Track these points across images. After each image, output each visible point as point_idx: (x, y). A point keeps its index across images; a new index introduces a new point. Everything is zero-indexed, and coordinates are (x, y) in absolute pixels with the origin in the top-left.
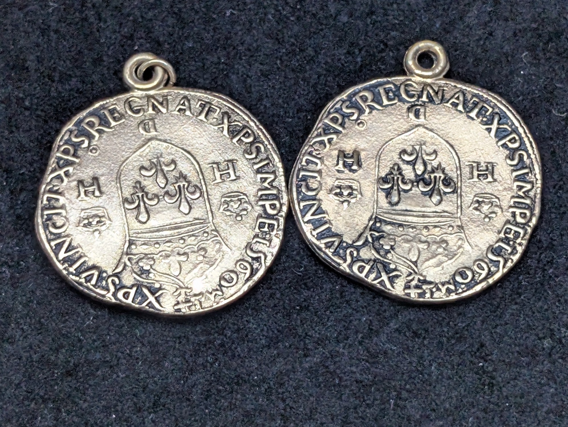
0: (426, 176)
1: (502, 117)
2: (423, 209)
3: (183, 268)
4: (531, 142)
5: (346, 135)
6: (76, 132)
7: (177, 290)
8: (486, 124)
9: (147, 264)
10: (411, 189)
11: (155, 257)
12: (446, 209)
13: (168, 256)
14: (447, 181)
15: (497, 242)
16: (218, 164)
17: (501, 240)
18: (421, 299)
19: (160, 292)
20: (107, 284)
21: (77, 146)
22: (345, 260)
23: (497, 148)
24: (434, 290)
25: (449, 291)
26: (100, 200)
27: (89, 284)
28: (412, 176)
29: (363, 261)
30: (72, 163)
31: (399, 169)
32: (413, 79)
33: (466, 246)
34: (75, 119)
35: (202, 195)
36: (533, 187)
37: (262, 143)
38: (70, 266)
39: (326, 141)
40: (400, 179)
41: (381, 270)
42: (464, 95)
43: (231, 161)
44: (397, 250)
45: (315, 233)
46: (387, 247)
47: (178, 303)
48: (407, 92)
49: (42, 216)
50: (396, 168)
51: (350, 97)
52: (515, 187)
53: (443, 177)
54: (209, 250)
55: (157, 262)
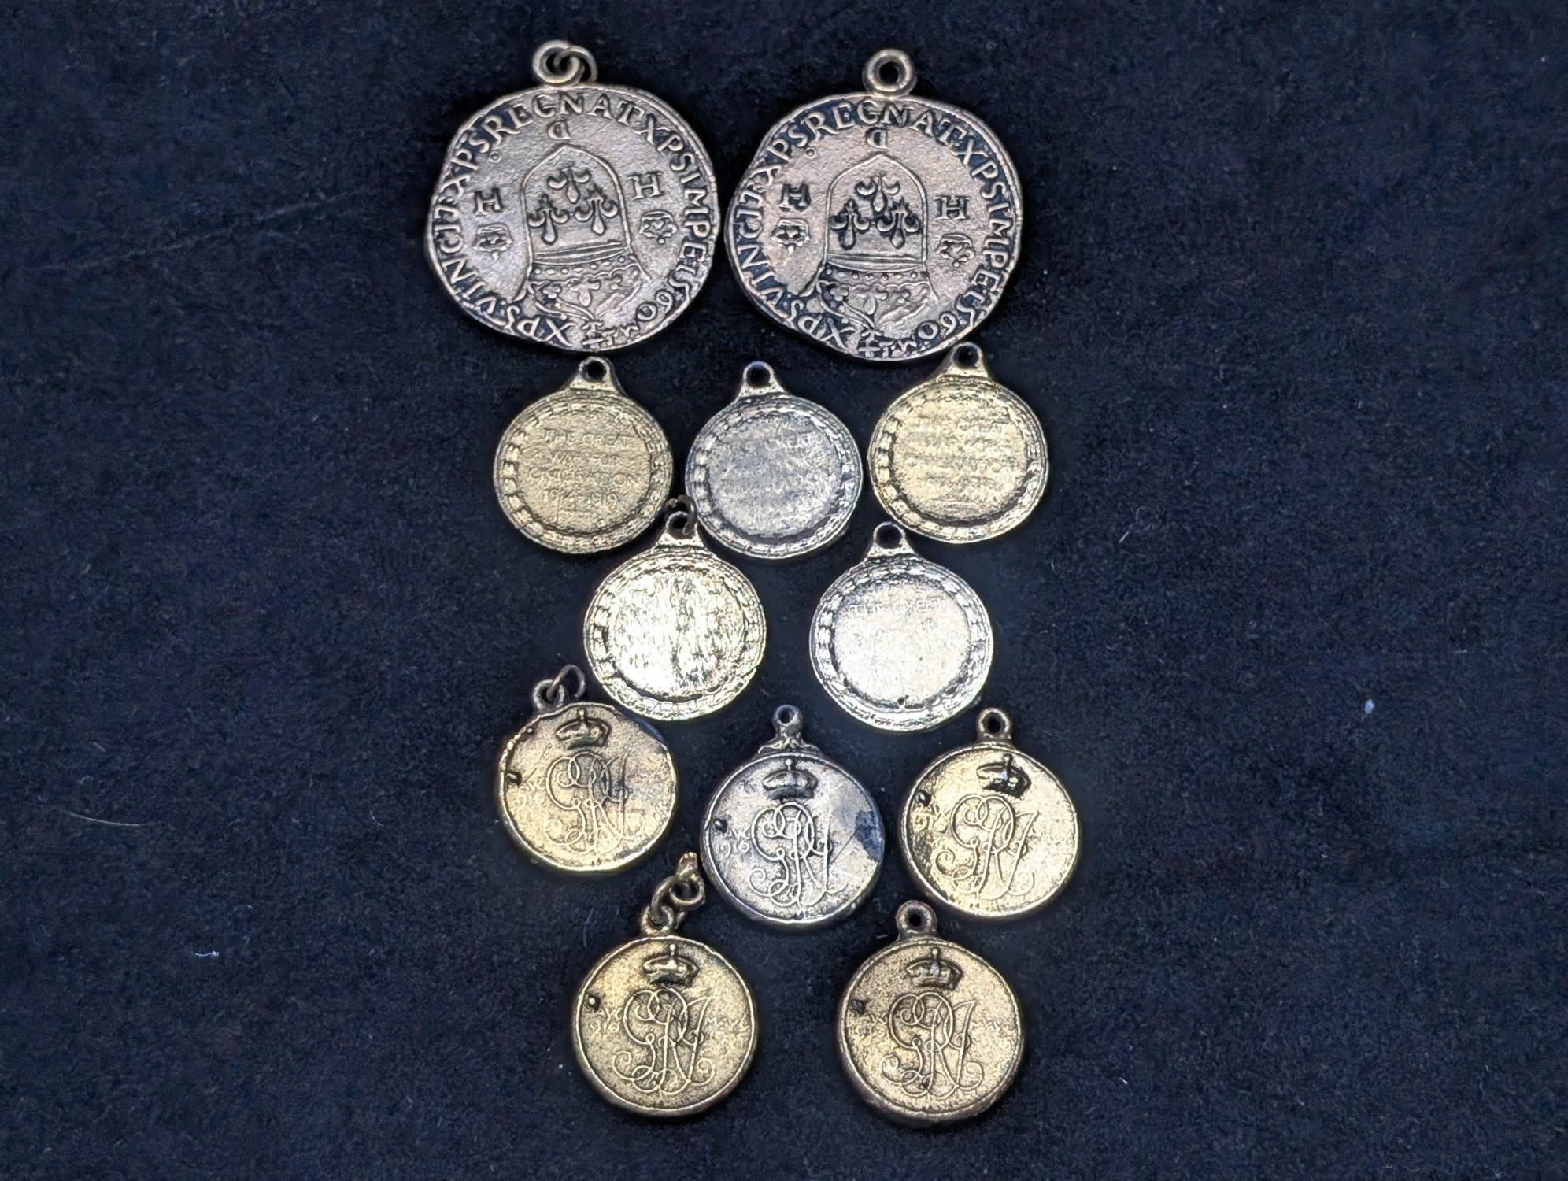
0: (887, 214)
1: (978, 142)
2: (882, 253)
3: (595, 298)
4: (1011, 172)
5: (792, 165)
6: (475, 134)
7: (586, 322)
8: (958, 149)
9: (553, 292)
10: (868, 230)
11: (563, 283)
12: (909, 252)
13: (576, 283)
14: (912, 220)
15: (968, 290)
16: (640, 176)
17: (972, 288)
18: (878, 359)
19: (567, 325)
20: (506, 313)
21: (475, 150)
22: (790, 315)
23: (970, 179)
24: (893, 348)
25: (910, 349)
26: (501, 216)
27: (485, 313)
28: (870, 214)
29: (810, 315)
30: (469, 171)
31: (855, 205)
32: (873, 96)
33: (932, 296)
34: (475, 119)
35: (619, 212)
36: (1012, 225)
37: (693, 152)
38: (464, 291)
39: (769, 173)
40: (855, 219)
41: (831, 325)
42: (933, 115)
43: (655, 173)
44: (851, 302)
45: (754, 283)
46: (839, 299)
47: (587, 338)
48: (866, 113)
49: (433, 232)
50: (851, 204)
51: (798, 119)
52: (991, 226)
53: (906, 214)
54: (625, 277)
55: (564, 289)
